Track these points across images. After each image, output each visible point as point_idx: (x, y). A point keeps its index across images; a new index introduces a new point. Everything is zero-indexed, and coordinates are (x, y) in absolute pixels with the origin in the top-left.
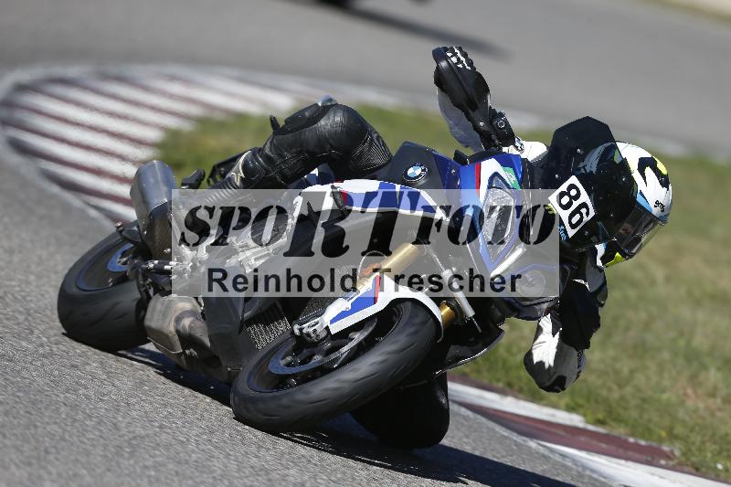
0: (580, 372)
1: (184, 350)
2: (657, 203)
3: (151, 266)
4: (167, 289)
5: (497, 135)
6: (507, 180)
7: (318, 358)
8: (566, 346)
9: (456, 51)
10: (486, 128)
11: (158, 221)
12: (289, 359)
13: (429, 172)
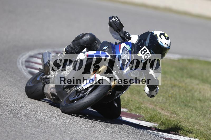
1: (52, 97)
2: (165, 44)
3: (44, 77)
4: (48, 82)
5: (126, 38)
6: (127, 48)
7: (81, 95)
9: (115, 17)
10: (123, 36)
11: (46, 66)
12: (74, 96)
13: (109, 48)
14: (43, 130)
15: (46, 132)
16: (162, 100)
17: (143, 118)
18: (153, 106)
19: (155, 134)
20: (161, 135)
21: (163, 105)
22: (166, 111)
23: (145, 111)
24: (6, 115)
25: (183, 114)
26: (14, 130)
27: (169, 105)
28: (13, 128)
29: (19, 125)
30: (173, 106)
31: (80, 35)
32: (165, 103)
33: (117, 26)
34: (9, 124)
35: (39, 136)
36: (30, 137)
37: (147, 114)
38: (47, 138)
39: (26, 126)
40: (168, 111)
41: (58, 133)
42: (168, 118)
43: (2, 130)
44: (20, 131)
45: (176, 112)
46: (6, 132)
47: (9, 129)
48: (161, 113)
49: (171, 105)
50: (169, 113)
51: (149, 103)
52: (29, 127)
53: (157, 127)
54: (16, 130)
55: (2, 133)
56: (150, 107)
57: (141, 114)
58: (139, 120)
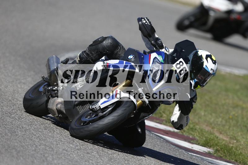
0: (187, 123)
1: (58, 115)
2: (212, 69)
5: (158, 46)
8: (183, 114)
9: (145, 19)
11: (52, 75)
13: (135, 57)
14: (77, 146)
15: (81, 149)
16: (221, 122)
17: (197, 141)
18: (210, 129)
19: (209, 161)
20: (216, 163)
21: (222, 128)
22: (224, 135)
23: (200, 134)
24: (36, 125)
25: (244, 140)
26: (44, 143)
27: (229, 128)
28: (43, 142)
29: (50, 139)
30: (233, 130)
31: (99, 38)
32: (224, 126)
33: (148, 31)
34: (38, 137)
35: (73, 153)
36: (61, 153)
37: (202, 137)
38: (81, 156)
39: (59, 140)
40: (227, 135)
41: (95, 152)
42: (226, 144)
43: (29, 142)
44: (50, 145)
45: (237, 138)
46: (34, 146)
47: (37, 142)
48: (219, 137)
49: (231, 129)
50: (228, 138)
51: (206, 124)
52: (62, 141)
53: (213, 153)
54: (46, 144)
55: (29, 146)
56: (207, 130)
57: (195, 137)
58: (193, 143)
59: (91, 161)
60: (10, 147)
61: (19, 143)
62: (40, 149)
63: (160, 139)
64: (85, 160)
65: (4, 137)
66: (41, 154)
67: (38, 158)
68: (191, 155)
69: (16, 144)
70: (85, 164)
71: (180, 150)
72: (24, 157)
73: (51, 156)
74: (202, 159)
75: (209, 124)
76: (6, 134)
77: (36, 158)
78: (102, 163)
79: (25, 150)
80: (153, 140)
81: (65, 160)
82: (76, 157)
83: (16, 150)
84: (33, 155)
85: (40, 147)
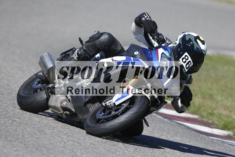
1: (64, 112)
3: (50, 86)
5: (160, 40)
6: (166, 54)
7: (113, 112)
9: (146, 14)
10: (157, 39)
12: (103, 114)
17: (217, 125)
18: (228, 112)
23: (219, 118)
37: (220, 121)
51: (223, 108)
53: (232, 135)
56: (225, 114)
57: (214, 121)
58: (212, 128)
59: (117, 153)
60: (40, 146)
61: (48, 141)
62: (68, 145)
63: (182, 127)
64: (112, 152)
65: (33, 136)
66: (70, 150)
67: (67, 154)
68: (212, 139)
69: (46, 142)
70: (112, 155)
71: (201, 135)
72: (54, 154)
73: (79, 151)
74: (223, 142)
75: (226, 108)
76: (35, 133)
77: (65, 154)
78: (128, 153)
79: (54, 147)
80: (175, 128)
81: (93, 153)
82: (103, 150)
83: (46, 148)
84: (63, 151)
85: (68, 143)
